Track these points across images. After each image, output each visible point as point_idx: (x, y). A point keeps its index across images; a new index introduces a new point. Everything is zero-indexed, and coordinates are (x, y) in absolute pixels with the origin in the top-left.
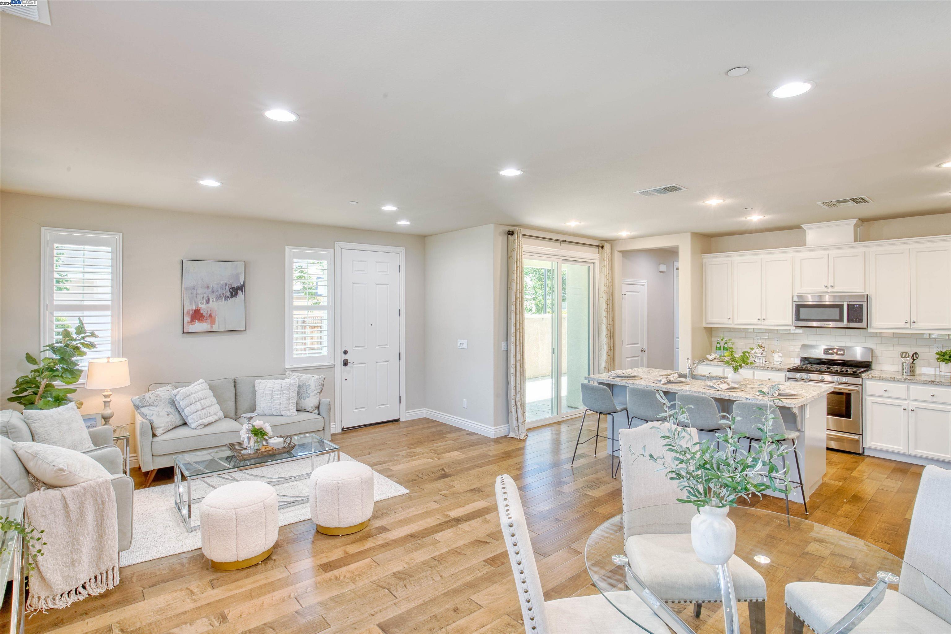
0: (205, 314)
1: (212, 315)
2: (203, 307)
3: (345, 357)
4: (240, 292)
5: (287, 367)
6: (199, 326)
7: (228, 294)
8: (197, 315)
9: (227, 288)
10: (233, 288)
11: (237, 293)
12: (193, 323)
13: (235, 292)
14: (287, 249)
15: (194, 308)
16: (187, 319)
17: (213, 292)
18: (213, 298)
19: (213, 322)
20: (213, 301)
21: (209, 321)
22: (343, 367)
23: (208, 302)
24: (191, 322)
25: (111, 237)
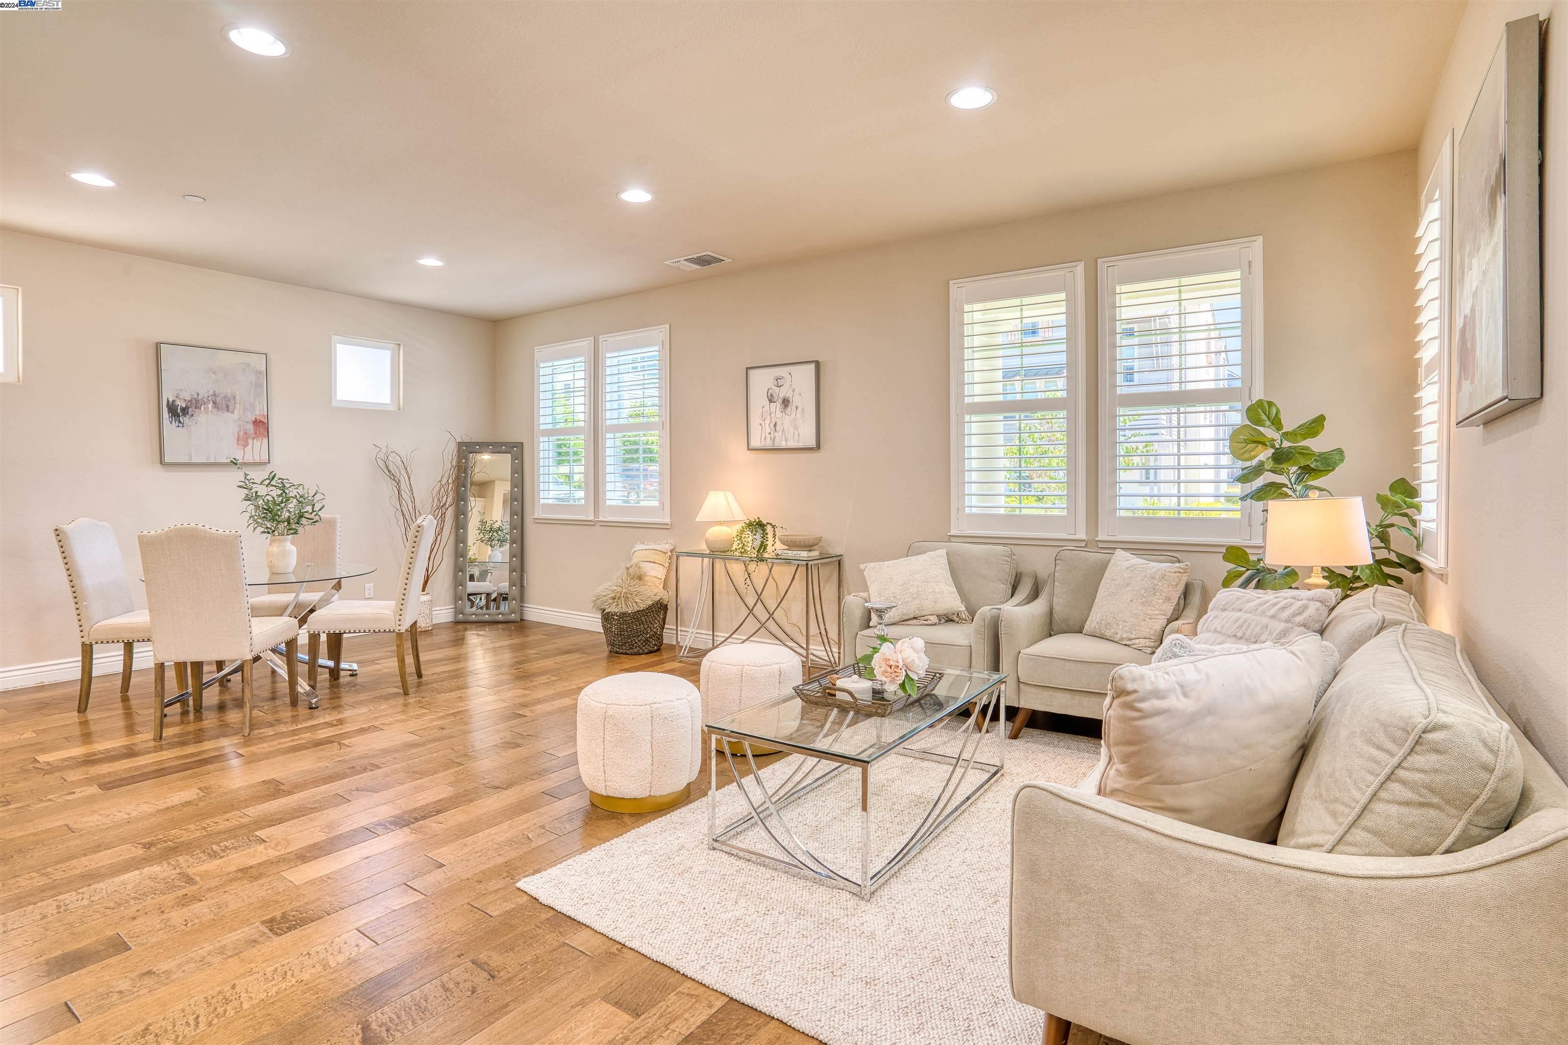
2: (1467, 308)
8: (1464, 352)
12: (1461, 384)
24: (1460, 378)
25: (1443, 156)
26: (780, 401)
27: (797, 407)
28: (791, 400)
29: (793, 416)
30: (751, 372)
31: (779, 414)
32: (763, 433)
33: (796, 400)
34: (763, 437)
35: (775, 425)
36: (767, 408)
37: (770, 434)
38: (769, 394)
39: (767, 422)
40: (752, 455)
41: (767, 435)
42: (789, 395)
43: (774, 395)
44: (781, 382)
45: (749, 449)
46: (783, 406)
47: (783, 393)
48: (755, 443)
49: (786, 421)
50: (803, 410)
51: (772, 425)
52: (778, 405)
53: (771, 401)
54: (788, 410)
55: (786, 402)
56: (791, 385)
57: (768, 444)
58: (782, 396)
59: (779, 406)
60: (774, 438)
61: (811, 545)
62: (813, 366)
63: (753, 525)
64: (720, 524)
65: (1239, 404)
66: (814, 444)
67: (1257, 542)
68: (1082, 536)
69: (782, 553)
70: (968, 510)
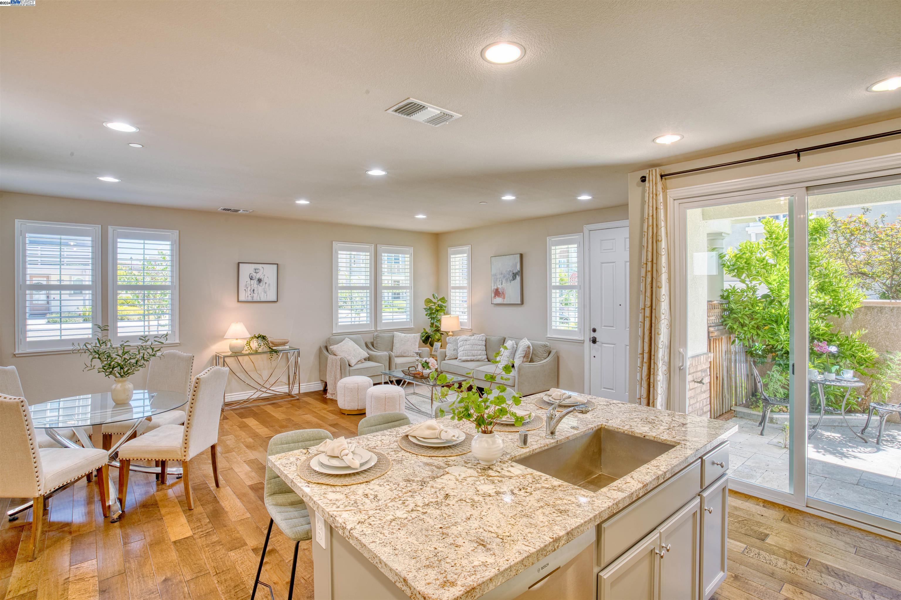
0: (500, 292)
1: (504, 292)
2: (500, 286)
3: (593, 335)
4: (517, 276)
5: (548, 336)
6: (498, 300)
7: (511, 278)
8: (497, 293)
9: (511, 273)
10: (513, 273)
11: (516, 277)
12: (495, 298)
13: (514, 276)
14: (548, 239)
15: (496, 288)
16: (493, 295)
17: (504, 277)
18: (504, 281)
19: (504, 298)
20: (504, 283)
21: (502, 296)
22: (592, 344)
23: (502, 284)
24: (495, 296)
25: (467, 248)
26: (257, 280)
27: (266, 283)
28: (262, 279)
29: (264, 287)
30: (240, 264)
31: (255, 286)
32: (246, 294)
33: (265, 280)
34: (247, 296)
35: (254, 290)
36: (249, 282)
37: (250, 294)
38: (250, 275)
39: (249, 289)
40: (239, 304)
42: (262, 277)
43: (253, 276)
44: (257, 271)
45: (238, 301)
46: (258, 282)
47: (258, 276)
48: (242, 298)
49: (260, 289)
50: (269, 285)
51: (252, 290)
53: (251, 279)
54: (261, 284)
55: (260, 281)
56: (263, 273)
57: (250, 299)
58: (257, 277)
59: (256, 282)
60: (253, 297)
61: (284, 344)
62: (275, 266)
63: (258, 338)
64: (237, 339)
65: (408, 291)
66: (275, 299)
67: (413, 327)
68: (373, 329)
69: (274, 348)
70: (339, 324)
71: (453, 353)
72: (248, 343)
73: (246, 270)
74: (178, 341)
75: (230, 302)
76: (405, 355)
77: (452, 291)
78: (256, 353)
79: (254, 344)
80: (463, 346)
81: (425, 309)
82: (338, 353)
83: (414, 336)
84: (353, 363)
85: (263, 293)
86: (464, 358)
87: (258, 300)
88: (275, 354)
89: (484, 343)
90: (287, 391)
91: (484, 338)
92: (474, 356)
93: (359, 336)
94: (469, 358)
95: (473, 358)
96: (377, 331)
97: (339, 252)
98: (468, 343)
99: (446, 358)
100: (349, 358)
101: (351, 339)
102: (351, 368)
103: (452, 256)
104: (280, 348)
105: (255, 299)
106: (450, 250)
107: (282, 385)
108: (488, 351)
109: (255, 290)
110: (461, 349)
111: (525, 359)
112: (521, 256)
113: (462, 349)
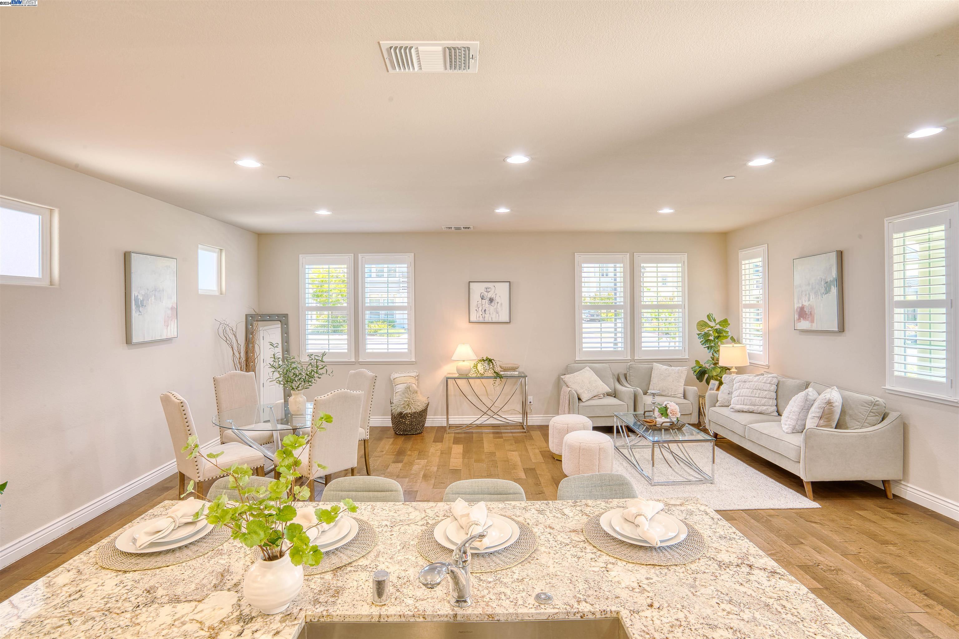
0: (807, 312)
1: (812, 313)
2: (806, 304)
4: (832, 287)
5: (886, 387)
6: (804, 325)
7: (823, 290)
8: (803, 313)
9: (823, 283)
10: (826, 283)
11: (830, 289)
12: (800, 320)
13: (828, 287)
14: (886, 221)
15: (800, 306)
16: (796, 316)
17: (812, 289)
18: (813, 296)
19: (812, 321)
20: (813, 298)
21: (810, 319)
23: (809, 300)
24: (799, 319)
25: (762, 249)
26: (488, 299)
27: (498, 303)
28: (494, 299)
29: (495, 307)
30: (471, 284)
31: (487, 305)
32: (478, 314)
33: (497, 299)
34: (478, 316)
35: (485, 311)
36: (480, 302)
37: (482, 315)
38: (482, 295)
39: (480, 309)
40: (471, 325)
41: (480, 315)
42: (493, 296)
43: (484, 296)
44: (488, 290)
45: (469, 322)
46: (490, 302)
47: (490, 295)
48: (473, 318)
49: (491, 309)
50: (501, 304)
51: (483, 310)
52: (487, 301)
53: (482, 299)
54: (493, 304)
55: (491, 300)
56: (494, 292)
57: (481, 320)
60: (484, 317)
61: (514, 369)
62: (508, 284)
63: (484, 361)
64: (464, 361)
65: (681, 310)
66: (508, 320)
67: (687, 357)
68: (629, 358)
69: (502, 373)
70: (584, 349)
71: (726, 397)
72: (476, 366)
73: (477, 289)
74: (413, 360)
75: (462, 323)
76: (663, 394)
77: (744, 310)
78: (482, 377)
79: (480, 367)
80: (739, 389)
81: (698, 334)
82: (569, 384)
83: (679, 370)
84: (584, 397)
85: (495, 313)
86: (738, 407)
87: (490, 320)
88: (498, 380)
89: (774, 387)
90: (521, 421)
91: (775, 381)
92: (754, 405)
93: (607, 365)
94: (746, 408)
95: (752, 408)
96: (634, 360)
97: (584, 265)
98: (747, 385)
99: (718, 404)
100: (580, 391)
101: (593, 369)
102: (581, 404)
103: (743, 262)
104: (509, 373)
105: (486, 320)
106: (742, 254)
107: (515, 414)
108: (779, 401)
109: (487, 310)
110: (735, 393)
111: (822, 422)
112: (840, 255)
113: (737, 394)
